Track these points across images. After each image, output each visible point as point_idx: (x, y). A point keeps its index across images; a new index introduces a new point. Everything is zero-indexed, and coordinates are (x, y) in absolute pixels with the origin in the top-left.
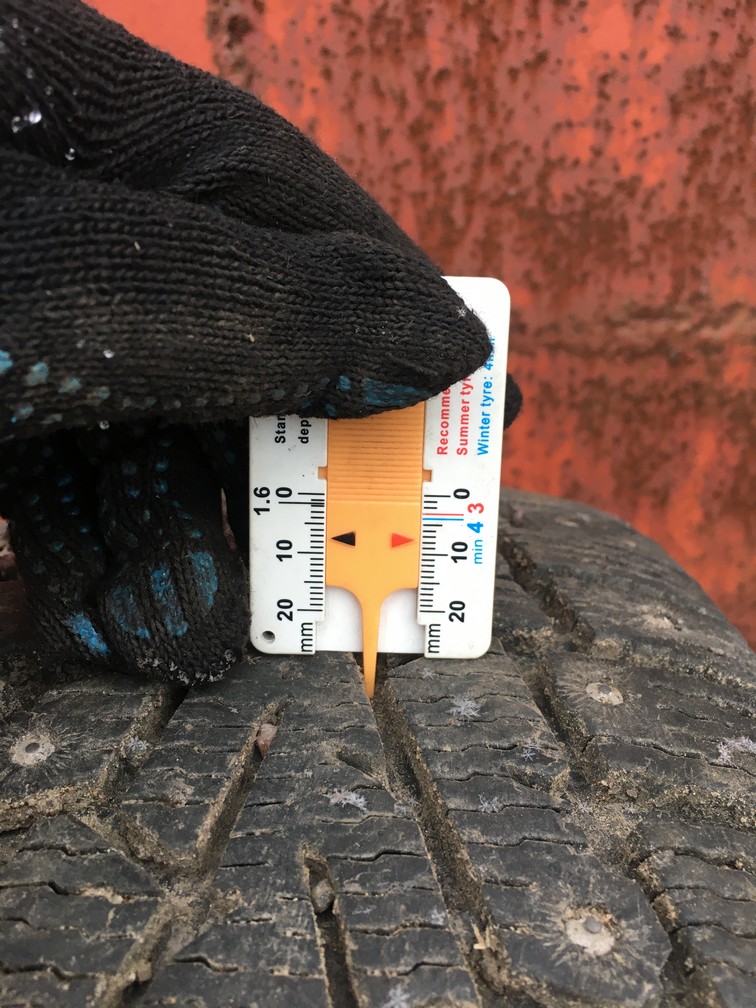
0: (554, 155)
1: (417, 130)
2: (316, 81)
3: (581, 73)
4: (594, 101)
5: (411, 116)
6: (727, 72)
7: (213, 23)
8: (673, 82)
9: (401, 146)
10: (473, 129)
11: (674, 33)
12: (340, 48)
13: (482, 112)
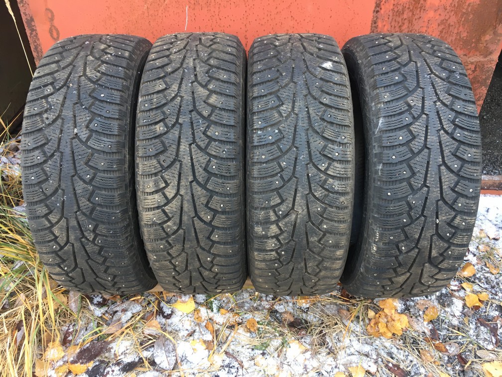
0: (420, 31)
1: (400, 27)
2: (387, 19)
3: (426, 20)
4: (427, 23)
5: (399, 25)
6: (447, 20)
7: (374, 11)
8: (439, 21)
9: (397, 29)
10: (409, 27)
11: (440, 15)
12: (391, 15)
13: (410, 24)
